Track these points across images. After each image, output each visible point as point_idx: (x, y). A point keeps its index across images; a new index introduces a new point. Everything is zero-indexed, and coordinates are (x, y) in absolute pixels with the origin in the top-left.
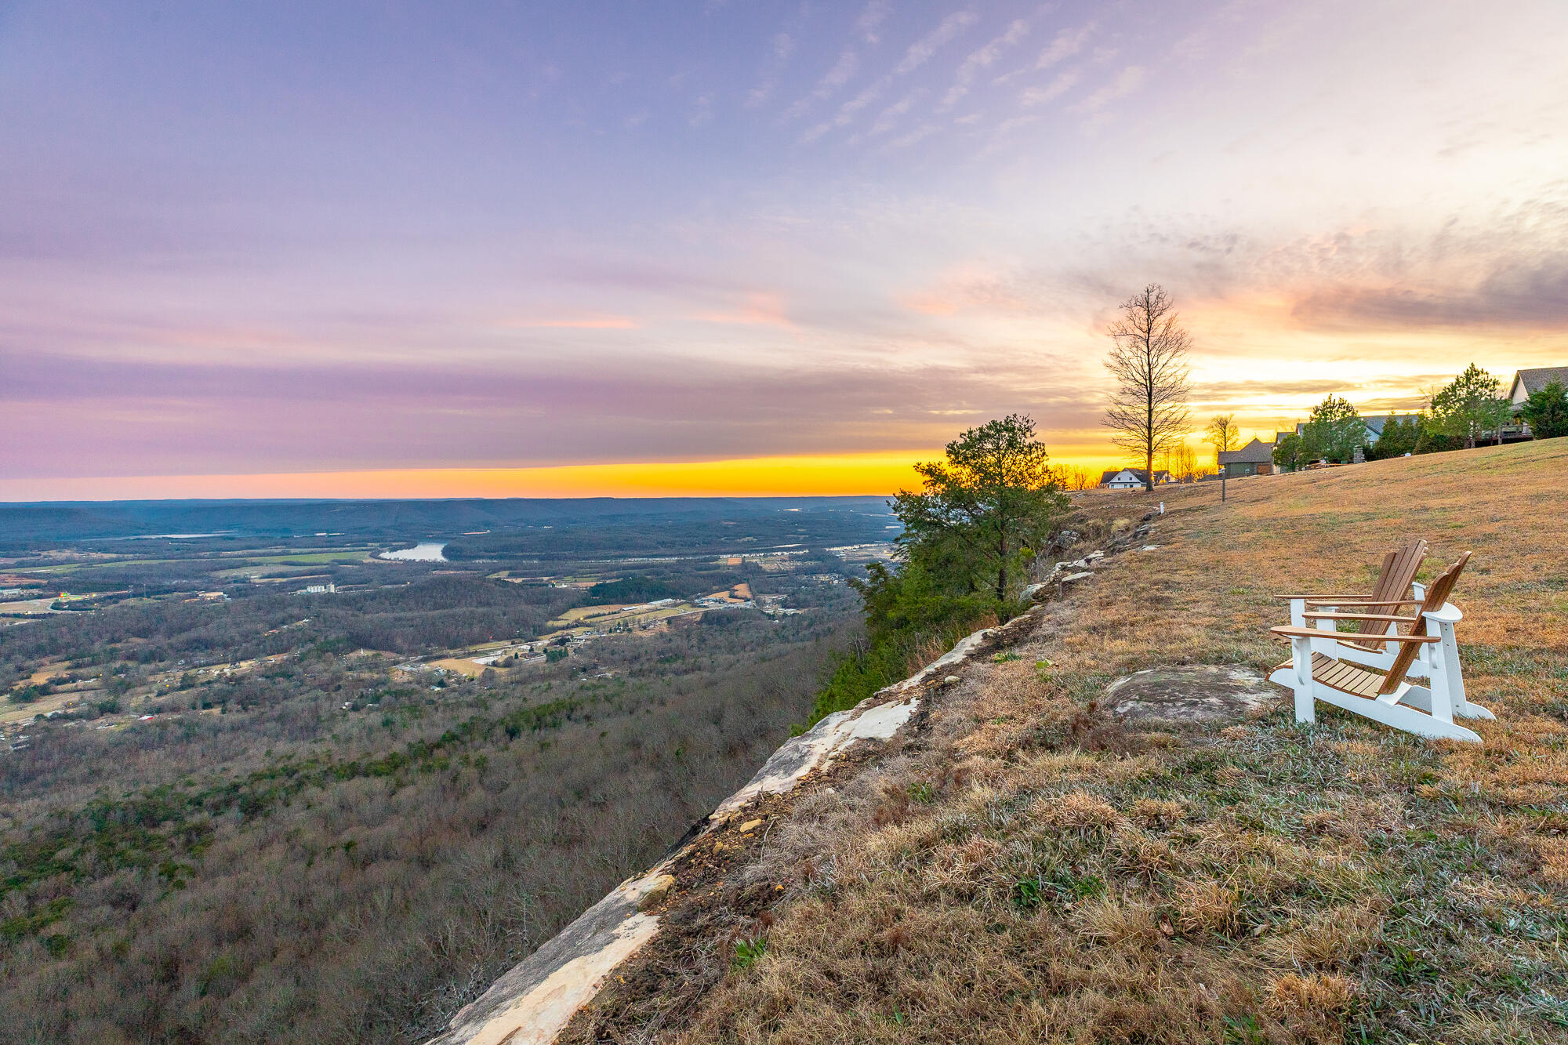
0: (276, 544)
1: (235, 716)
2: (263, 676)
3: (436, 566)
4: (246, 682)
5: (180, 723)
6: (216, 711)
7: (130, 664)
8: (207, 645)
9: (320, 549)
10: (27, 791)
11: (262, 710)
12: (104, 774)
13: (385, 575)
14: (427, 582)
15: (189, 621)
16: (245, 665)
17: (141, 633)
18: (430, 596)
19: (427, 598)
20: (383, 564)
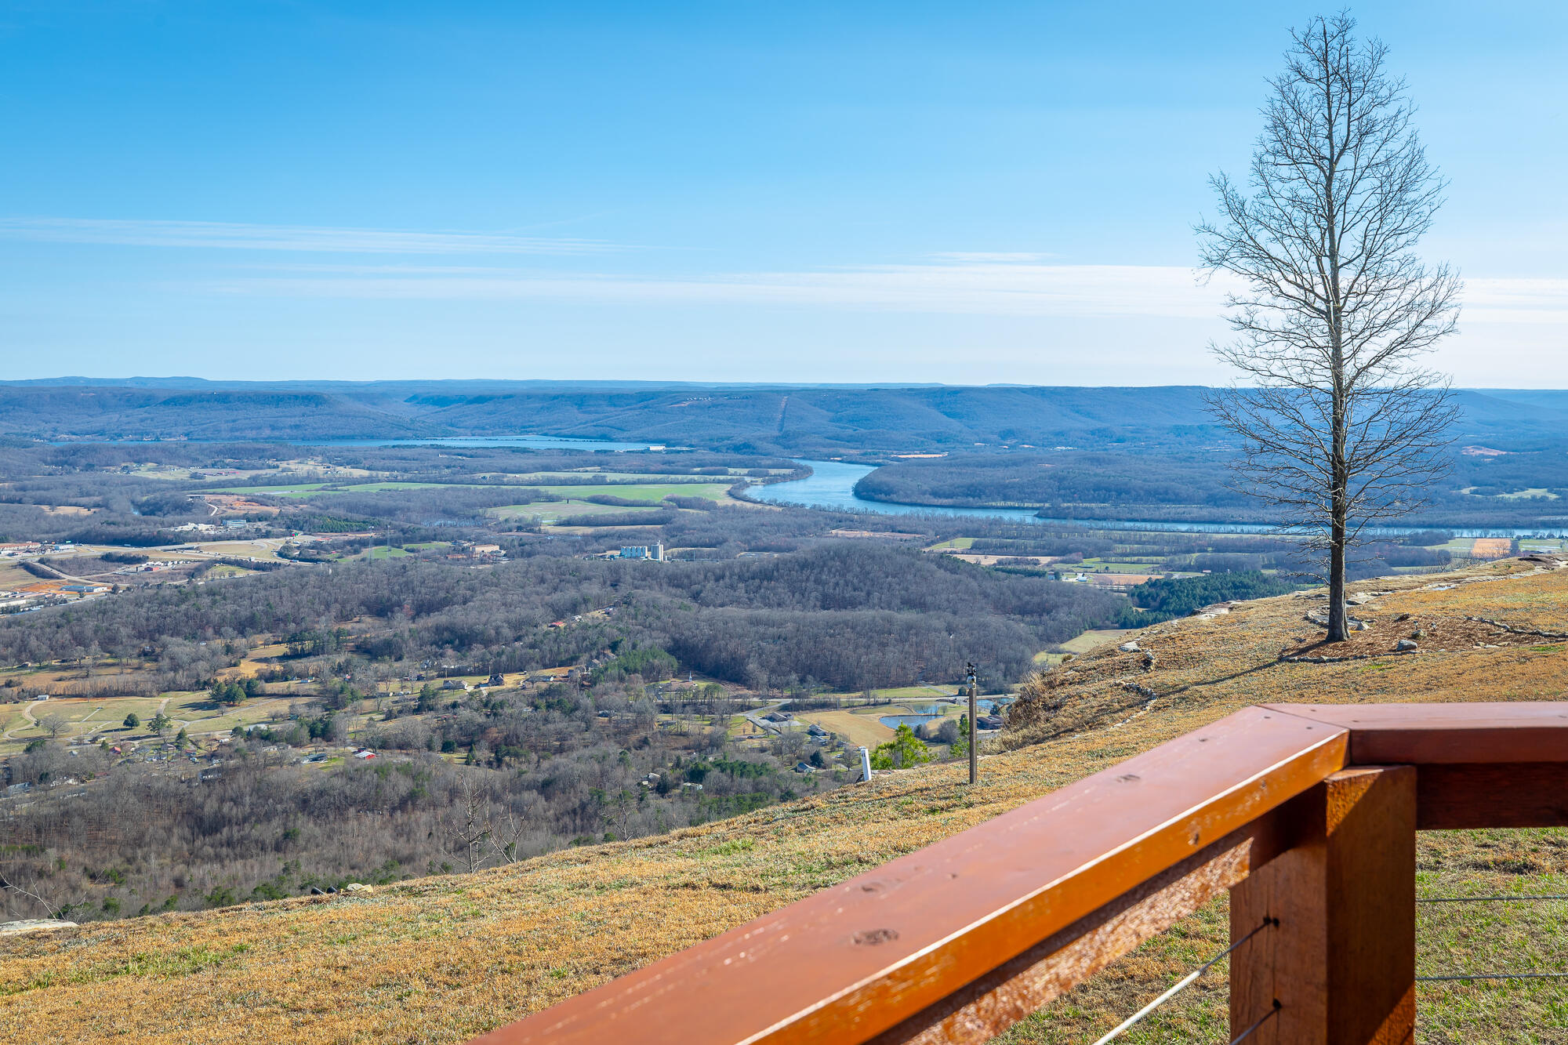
0: (585, 464)
1: (481, 774)
2: (531, 705)
3: (838, 518)
4: (502, 712)
5: (405, 770)
6: (457, 757)
7: (357, 660)
9: (652, 477)
11: (524, 767)
12: (301, 842)
13: (747, 533)
14: (814, 551)
15: (442, 594)
16: (510, 680)
17: (382, 610)
18: (817, 581)
19: (811, 585)
20: (747, 511)
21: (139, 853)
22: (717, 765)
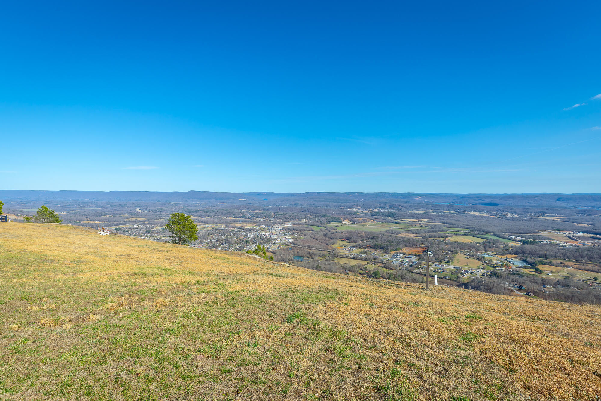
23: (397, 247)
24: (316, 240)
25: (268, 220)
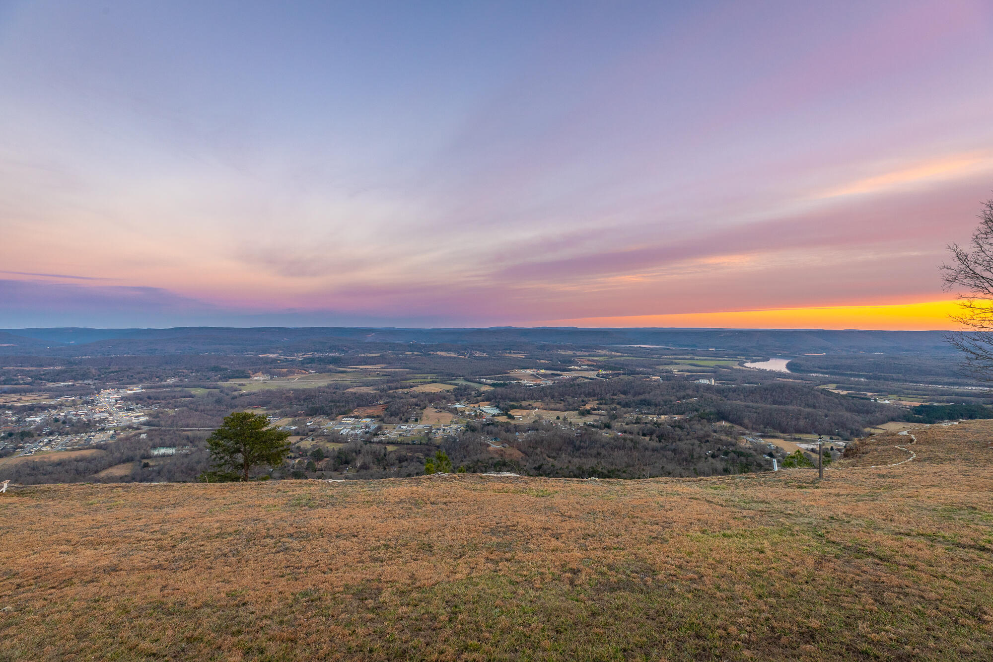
0: (688, 354)
1: (655, 444)
2: (670, 425)
3: (780, 375)
4: (661, 426)
5: (632, 440)
6: (647, 438)
7: (618, 407)
8: (647, 403)
9: (710, 358)
10: (577, 454)
11: (667, 444)
12: (602, 456)
13: (745, 377)
14: (769, 385)
15: (642, 390)
16: (663, 417)
17: (625, 393)
18: (771, 395)
19: (769, 396)
20: (744, 370)
21: (560, 453)
22: (732, 451)
23: (346, 409)
24: (201, 411)
25: (81, 384)
